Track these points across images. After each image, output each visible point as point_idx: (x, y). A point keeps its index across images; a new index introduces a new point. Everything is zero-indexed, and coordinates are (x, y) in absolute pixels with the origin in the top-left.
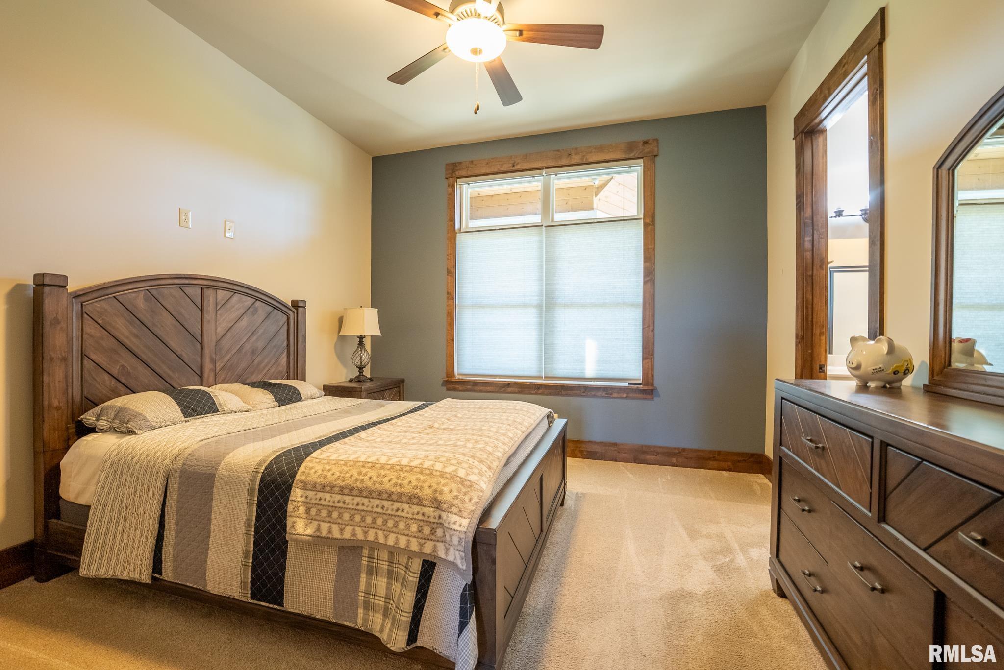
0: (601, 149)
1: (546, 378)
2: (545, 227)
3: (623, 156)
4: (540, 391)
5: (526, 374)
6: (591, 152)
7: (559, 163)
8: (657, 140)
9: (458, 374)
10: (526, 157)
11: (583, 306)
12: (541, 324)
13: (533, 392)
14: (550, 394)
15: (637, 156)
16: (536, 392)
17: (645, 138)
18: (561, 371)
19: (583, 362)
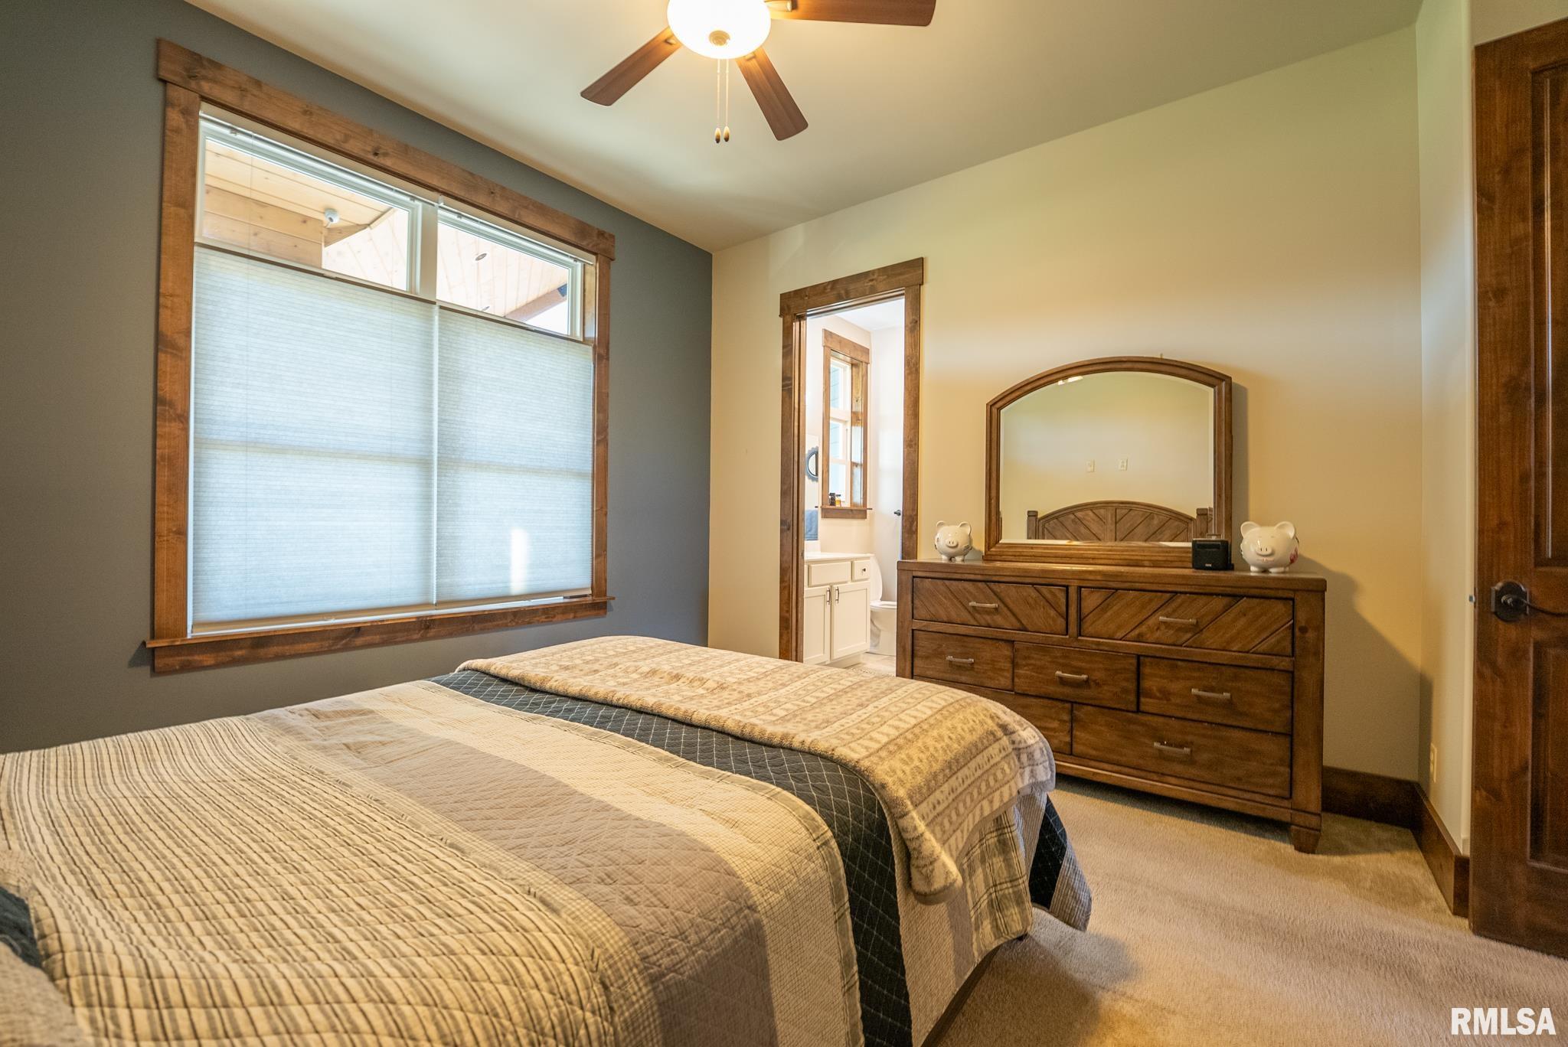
0: (542, 210)
1: (440, 604)
2: (441, 307)
3: (572, 239)
4: (432, 633)
5: (395, 601)
6: (526, 208)
7: (474, 199)
8: (613, 237)
9: (195, 625)
10: (405, 150)
11: (508, 469)
12: (427, 498)
13: (416, 636)
14: (451, 635)
15: (589, 248)
16: (422, 636)
17: (602, 228)
18: (470, 587)
19: (507, 568)
